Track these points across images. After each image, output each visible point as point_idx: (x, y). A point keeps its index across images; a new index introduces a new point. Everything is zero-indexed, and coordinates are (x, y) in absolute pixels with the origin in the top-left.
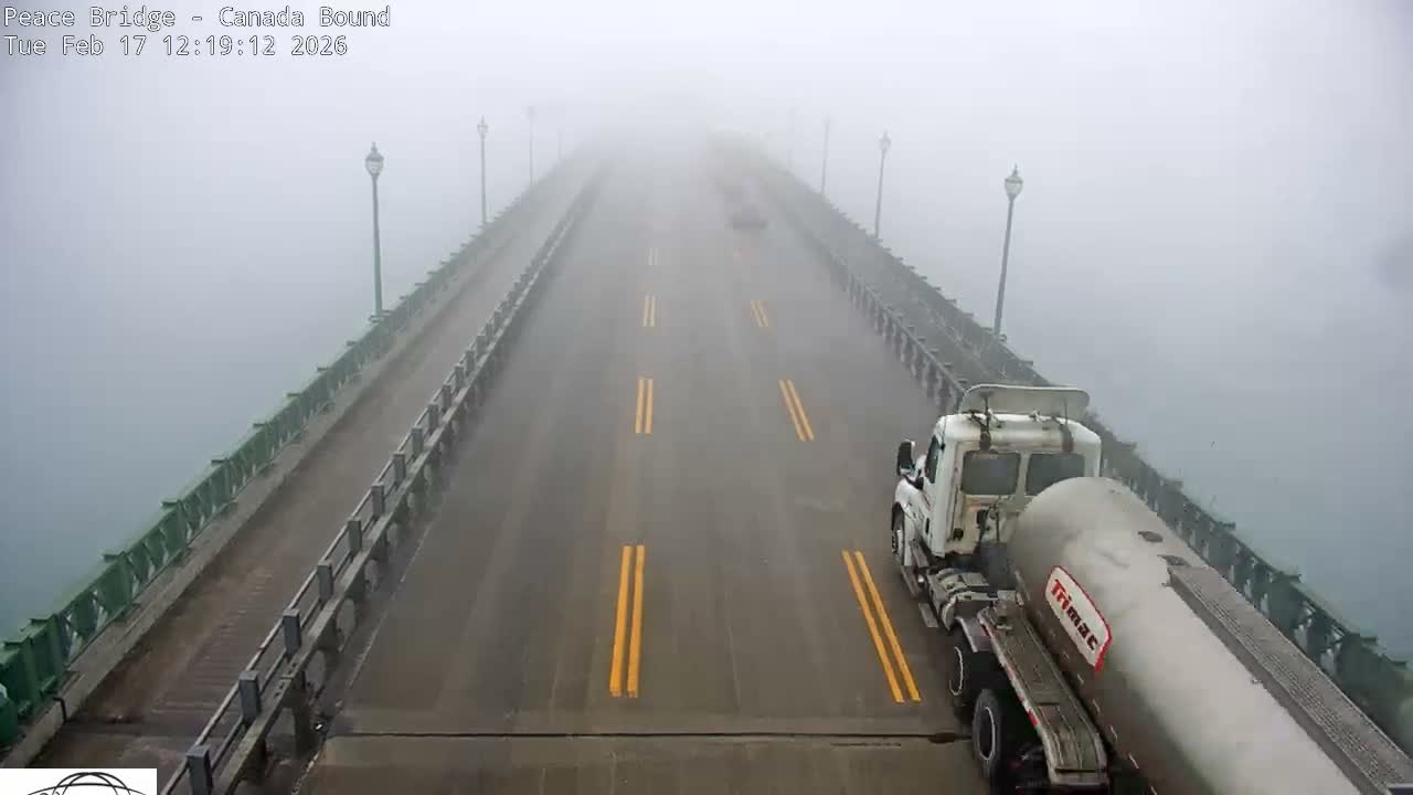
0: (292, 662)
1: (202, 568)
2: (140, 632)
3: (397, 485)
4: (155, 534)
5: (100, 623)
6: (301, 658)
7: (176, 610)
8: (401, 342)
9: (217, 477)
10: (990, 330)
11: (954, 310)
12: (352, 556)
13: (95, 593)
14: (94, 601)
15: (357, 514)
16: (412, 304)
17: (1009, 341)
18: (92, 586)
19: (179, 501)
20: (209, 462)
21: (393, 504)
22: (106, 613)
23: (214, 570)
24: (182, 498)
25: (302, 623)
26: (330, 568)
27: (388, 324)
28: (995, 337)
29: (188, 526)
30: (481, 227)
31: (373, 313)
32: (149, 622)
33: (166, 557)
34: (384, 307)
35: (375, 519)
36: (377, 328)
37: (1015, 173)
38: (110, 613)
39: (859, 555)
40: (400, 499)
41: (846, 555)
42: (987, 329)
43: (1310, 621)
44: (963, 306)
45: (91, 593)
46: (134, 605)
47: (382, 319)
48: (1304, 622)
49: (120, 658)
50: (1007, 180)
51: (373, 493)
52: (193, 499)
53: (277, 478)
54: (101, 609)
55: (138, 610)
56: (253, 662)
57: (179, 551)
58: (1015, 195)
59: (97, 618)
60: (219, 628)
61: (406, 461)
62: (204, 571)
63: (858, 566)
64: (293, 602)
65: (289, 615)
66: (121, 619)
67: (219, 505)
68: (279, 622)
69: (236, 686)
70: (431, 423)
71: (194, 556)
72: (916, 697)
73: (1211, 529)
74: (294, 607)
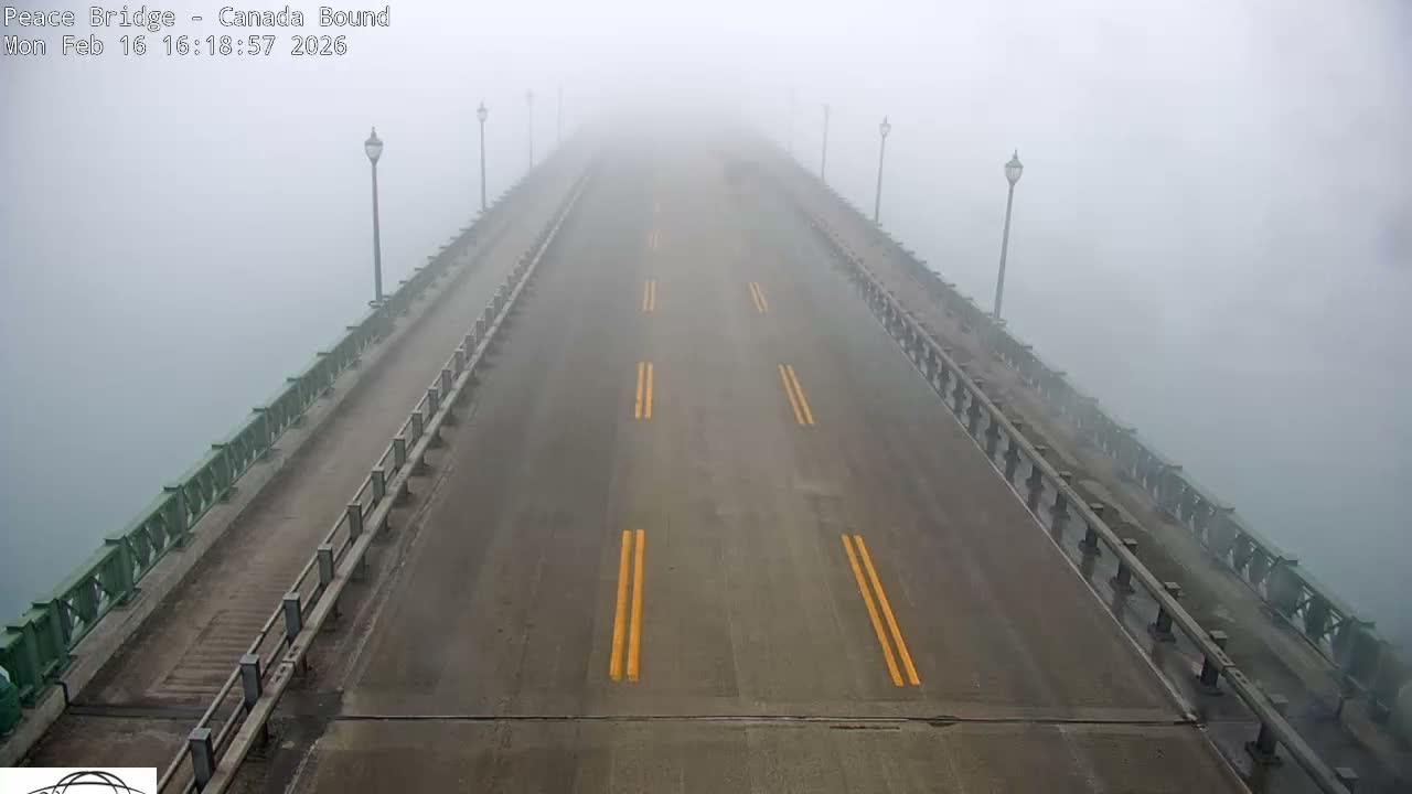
0: (294, 644)
1: (203, 552)
2: (141, 617)
3: (397, 469)
4: (156, 519)
5: (101, 608)
6: (302, 640)
7: (178, 594)
8: (402, 324)
9: (217, 462)
10: (991, 314)
11: (954, 294)
12: (353, 540)
13: (97, 577)
14: (96, 586)
15: (357, 499)
16: (411, 289)
17: (1008, 326)
18: (94, 570)
19: (180, 486)
20: (210, 447)
21: (394, 489)
22: (108, 598)
23: (213, 556)
24: (183, 483)
25: (302, 608)
26: (331, 552)
27: (386, 311)
28: (994, 322)
29: (189, 510)
30: (479, 212)
31: (374, 298)
32: (151, 606)
33: (167, 540)
34: (385, 291)
35: (376, 503)
36: (377, 313)
37: (1015, 157)
38: (111, 599)
39: (859, 540)
40: (400, 484)
41: (845, 539)
42: (987, 314)
43: (1308, 605)
44: (964, 290)
45: (93, 578)
46: (135, 590)
47: (382, 304)
48: (1303, 606)
49: (122, 642)
50: (1007, 165)
51: (372, 478)
52: (193, 484)
53: (278, 463)
54: (103, 593)
55: (140, 595)
56: (253, 646)
57: (180, 536)
58: (1016, 181)
59: (98, 602)
60: (221, 612)
61: (407, 445)
62: (206, 556)
63: (857, 550)
64: (294, 587)
65: (291, 598)
66: (123, 603)
67: (219, 490)
68: (280, 607)
69: (237, 670)
70: (431, 409)
71: (195, 540)
72: (915, 680)
73: (1211, 514)
74: (295, 591)
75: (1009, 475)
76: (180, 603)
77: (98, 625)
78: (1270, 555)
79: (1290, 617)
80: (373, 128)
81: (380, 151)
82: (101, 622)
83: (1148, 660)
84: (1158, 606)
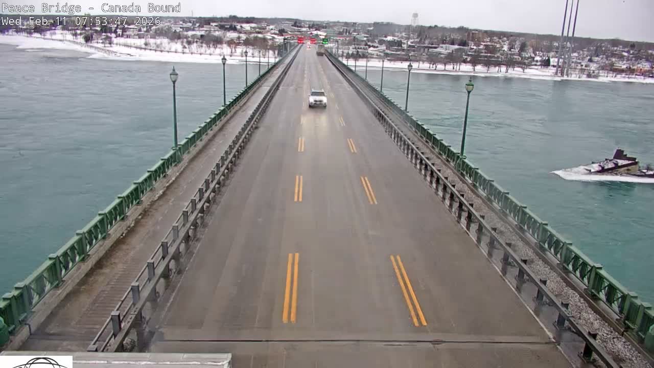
0: (136, 307)
1: (94, 263)
2: (66, 292)
3: (184, 225)
4: (73, 248)
5: (47, 289)
6: (140, 305)
8: (186, 157)
9: (101, 222)
10: (459, 154)
11: (442, 144)
12: (163, 258)
13: (45, 275)
14: (44, 279)
15: (166, 239)
16: (191, 141)
18: (44, 272)
19: (84, 233)
20: (98, 214)
21: (182, 234)
22: (50, 285)
23: (99, 265)
24: (86, 231)
25: (140, 290)
26: (153, 263)
27: (180, 151)
28: (461, 157)
29: (88, 244)
30: (223, 106)
31: (174, 146)
32: (70, 288)
33: (77, 258)
34: (179, 143)
35: (174, 241)
36: (175, 153)
37: (470, 81)
39: (398, 258)
40: (185, 231)
41: (392, 257)
42: (457, 154)
43: (607, 288)
44: (445, 142)
45: (43, 275)
46: (62, 281)
47: (178, 148)
48: (604, 288)
50: (467, 85)
51: (173, 229)
52: (90, 232)
54: (48, 282)
55: (64, 283)
56: (118, 306)
57: (83, 256)
58: (470, 92)
59: (45, 286)
60: (102, 291)
61: (189, 214)
62: (95, 265)
63: (397, 263)
64: (136, 279)
65: (134, 285)
66: (57, 287)
67: (102, 234)
68: (130, 289)
69: (110, 318)
70: (200, 196)
71: (90, 258)
72: (425, 323)
73: (561, 246)
74: (137, 281)
75: (468, 228)
76: (83, 287)
77: (45, 297)
78: (589, 265)
79: (598, 293)
80: (174, 67)
81: (177, 78)
82: (47, 296)
83: (532, 313)
84: (537, 289)
